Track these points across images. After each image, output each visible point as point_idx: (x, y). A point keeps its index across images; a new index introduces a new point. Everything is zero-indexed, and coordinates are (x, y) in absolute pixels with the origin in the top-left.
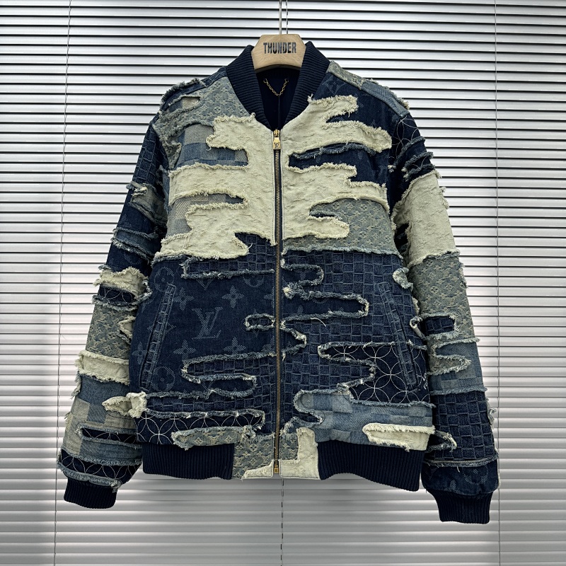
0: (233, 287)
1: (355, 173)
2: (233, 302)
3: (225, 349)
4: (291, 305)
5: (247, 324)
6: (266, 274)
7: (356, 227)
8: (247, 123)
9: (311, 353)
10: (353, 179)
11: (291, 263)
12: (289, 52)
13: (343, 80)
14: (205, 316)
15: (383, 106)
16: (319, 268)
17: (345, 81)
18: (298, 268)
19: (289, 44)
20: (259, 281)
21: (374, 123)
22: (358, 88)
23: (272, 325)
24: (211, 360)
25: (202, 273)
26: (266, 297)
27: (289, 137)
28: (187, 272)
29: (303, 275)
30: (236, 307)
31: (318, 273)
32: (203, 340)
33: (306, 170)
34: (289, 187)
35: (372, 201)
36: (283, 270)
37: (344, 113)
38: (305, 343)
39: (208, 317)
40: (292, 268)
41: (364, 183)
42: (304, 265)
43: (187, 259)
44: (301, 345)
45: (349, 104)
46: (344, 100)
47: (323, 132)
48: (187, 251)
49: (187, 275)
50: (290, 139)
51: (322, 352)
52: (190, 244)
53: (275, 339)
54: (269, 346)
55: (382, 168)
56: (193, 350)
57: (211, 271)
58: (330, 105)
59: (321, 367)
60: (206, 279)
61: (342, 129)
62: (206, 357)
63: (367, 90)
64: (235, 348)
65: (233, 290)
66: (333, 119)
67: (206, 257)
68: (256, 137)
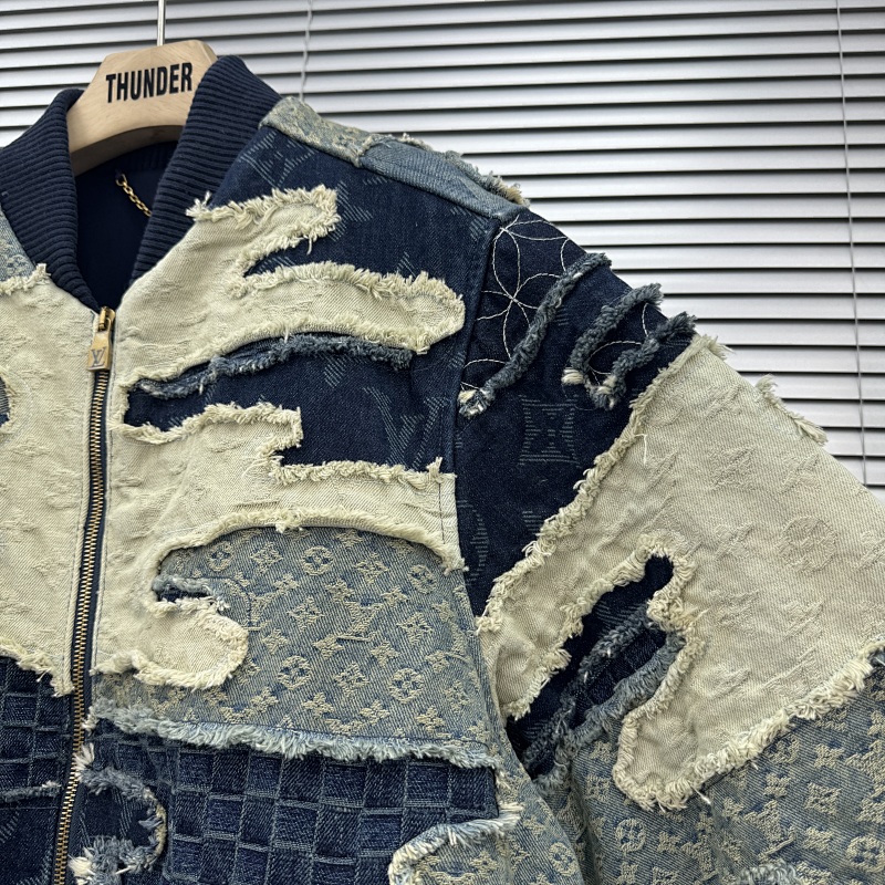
1: (294, 435)
6: (25, 801)
7: (274, 641)
8: (21, 295)
10: (289, 456)
12: (173, 90)
13: (305, 144)
15: (432, 207)
17: (311, 146)
19: (175, 67)
21: (405, 262)
22: (349, 162)
27: (133, 328)
33: (175, 432)
34: (124, 490)
35: (360, 533)
37: (294, 242)
41: (328, 469)
45: (315, 212)
46: (302, 203)
47: (232, 308)
50: (135, 335)
55: (434, 403)
58: (260, 223)
61: (281, 291)
63: (380, 166)
66: (264, 264)
68: (41, 335)
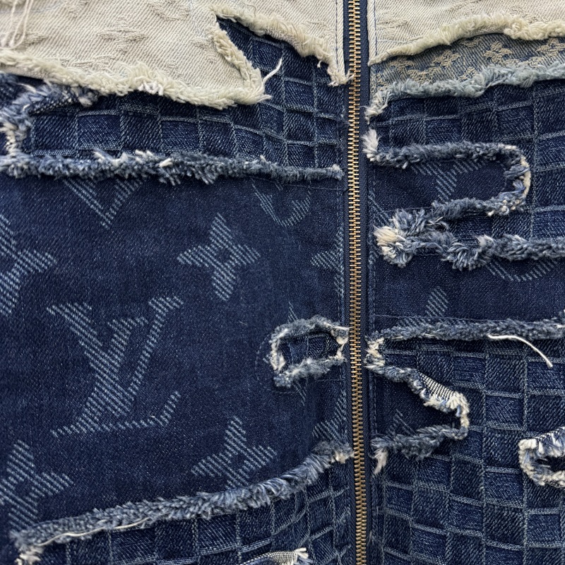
0: (219, 220)
2: (224, 280)
3: (199, 469)
4: (402, 285)
5: (277, 360)
6: (316, 180)
9: (490, 462)
11: (400, 142)
14: (106, 337)
16: (512, 155)
18: (429, 159)
20: (296, 205)
23: (339, 356)
24: (140, 523)
25: (88, 154)
26: (318, 260)
28: (25, 147)
29: (446, 182)
30: (234, 298)
31: (507, 174)
32: (101, 435)
36: (372, 170)
38: (465, 422)
39: (121, 340)
40: (406, 157)
42: (451, 146)
43: (19, 91)
44: (446, 431)
48: (20, 56)
49: (23, 160)
51: (538, 462)
52: (36, 34)
53: (350, 401)
54: (332, 427)
56: (56, 482)
57: (130, 148)
59: (534, 519)
60: (106, 181)
62: (117, 513)
64: (239, 460)
65: (220, 231)
67: (105, 90)
